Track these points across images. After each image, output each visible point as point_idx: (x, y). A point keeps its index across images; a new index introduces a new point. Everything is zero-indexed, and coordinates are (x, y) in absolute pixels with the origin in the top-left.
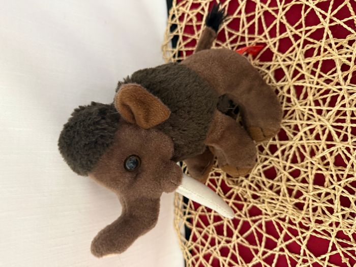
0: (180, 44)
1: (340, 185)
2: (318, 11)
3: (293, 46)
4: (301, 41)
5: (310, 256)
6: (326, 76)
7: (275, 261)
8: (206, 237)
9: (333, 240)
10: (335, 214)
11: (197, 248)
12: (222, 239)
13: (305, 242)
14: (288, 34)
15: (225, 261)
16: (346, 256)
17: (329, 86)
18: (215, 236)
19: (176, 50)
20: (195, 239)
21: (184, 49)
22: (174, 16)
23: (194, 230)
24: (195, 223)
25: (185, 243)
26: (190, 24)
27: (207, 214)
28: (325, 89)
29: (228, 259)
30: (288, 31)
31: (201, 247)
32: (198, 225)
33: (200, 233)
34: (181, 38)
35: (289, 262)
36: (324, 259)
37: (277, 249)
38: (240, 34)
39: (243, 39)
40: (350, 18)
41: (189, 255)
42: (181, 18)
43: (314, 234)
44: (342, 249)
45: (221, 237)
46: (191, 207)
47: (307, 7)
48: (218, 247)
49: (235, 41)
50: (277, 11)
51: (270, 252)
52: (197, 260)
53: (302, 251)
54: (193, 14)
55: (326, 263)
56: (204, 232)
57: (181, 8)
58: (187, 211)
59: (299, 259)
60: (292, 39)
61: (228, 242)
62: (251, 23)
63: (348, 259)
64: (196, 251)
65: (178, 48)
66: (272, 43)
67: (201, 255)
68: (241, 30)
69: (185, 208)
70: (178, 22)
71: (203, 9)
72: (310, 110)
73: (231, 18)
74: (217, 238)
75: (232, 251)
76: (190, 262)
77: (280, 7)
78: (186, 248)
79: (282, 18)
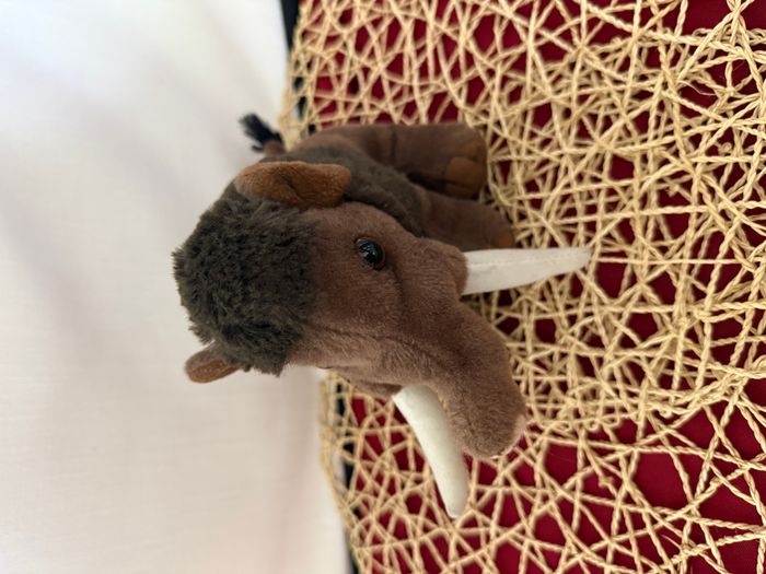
0: (310, 112)
1: (573, 334)
2: (519, 22)
3: (486, 91)
4: (497, 80)
5: (552, 487)
6: (543, 133)
7: (498, 507)
8: (379, 479)
9: (582, 444)
10: (570, 393)
11: (366, 503)
12: (408, 477)
13: (540, 458)
14: (479, 70)
15: (416, 521)
16: (607, 473)
17: (545, 154)
18: (396, 473)
19: (304, 124)
20: (361, 485)
21: (318, 121)
22: (297, 63)
23: (359, 466)
24: (358, 450)
25: (344, 496)
26: (325, 74)
27: (379, 431)
28: (538, 159)
29: (421, 518)
30: (477, 65)
31: (371, 499)
32: (365, 456)
33: (370, 470)
34: (310, 102)
35: (519, 505)
36: (573, 489)
37: (499, 480)
38: (405, 81)
39: (411, 89)
40: (564, 28)
41: (354, 518)
42: (309, 65)
43: (553, 440)
44: (599, 459)
45: (406, 473)
46: (350, 421)
47: (502, 18)
48: (401, 495)
49: (399, 96)
50: (457, 32)
51: (489, 491)
52: (368, 527)
53: (537, 479)
54: (328, 56)
55: (578, 495)
56: (376, 467)
57: (310, 48)
58: (343, 430)
59: (534, 495)
60: (484, 77)
61: (418, 482)
62: (422, 60)
63: (611, 479)
64: (364, 508)
65: (306, 119)
66: (456, 91)
67: (372, 517)
68: (406, 73)
69: (340, 424)
70: (305, 74)
71: (345, 45)
72: (521, 202)
73: (391, 56)
74: (398, 476)
75: (426, 500)
76: (355, 533)
77: (463, 26)
78: (346, 504)
79: (467, 44)
